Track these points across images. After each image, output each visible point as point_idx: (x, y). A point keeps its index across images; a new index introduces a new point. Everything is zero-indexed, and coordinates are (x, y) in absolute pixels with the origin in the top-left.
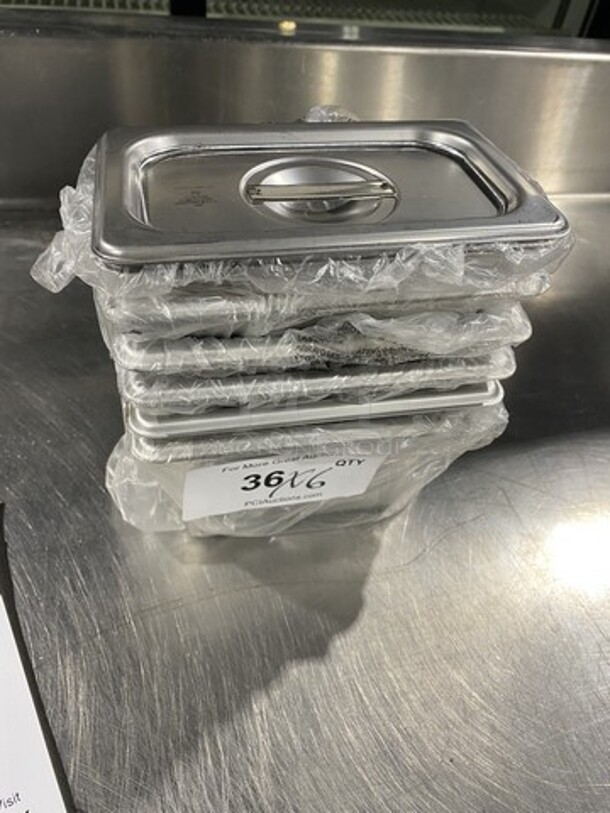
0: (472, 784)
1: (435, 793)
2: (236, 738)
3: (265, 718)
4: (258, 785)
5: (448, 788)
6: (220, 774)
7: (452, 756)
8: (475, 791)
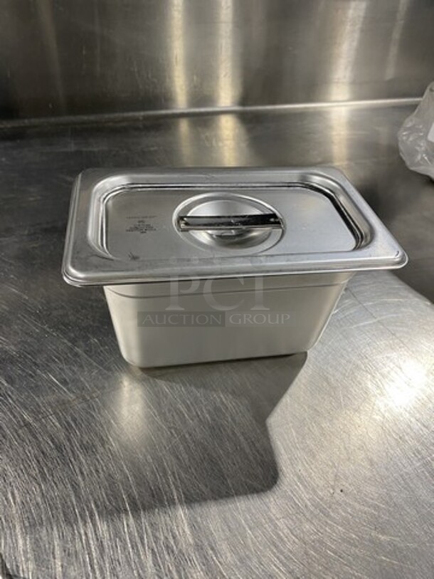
0: (362, 507)
1: (332, 519)
2: (153, 497)
3: (177, 477)
4: (177, 533)
5: (343, 514)
6: (141, 528)
7: (342, 488)
8: (365, 513)
